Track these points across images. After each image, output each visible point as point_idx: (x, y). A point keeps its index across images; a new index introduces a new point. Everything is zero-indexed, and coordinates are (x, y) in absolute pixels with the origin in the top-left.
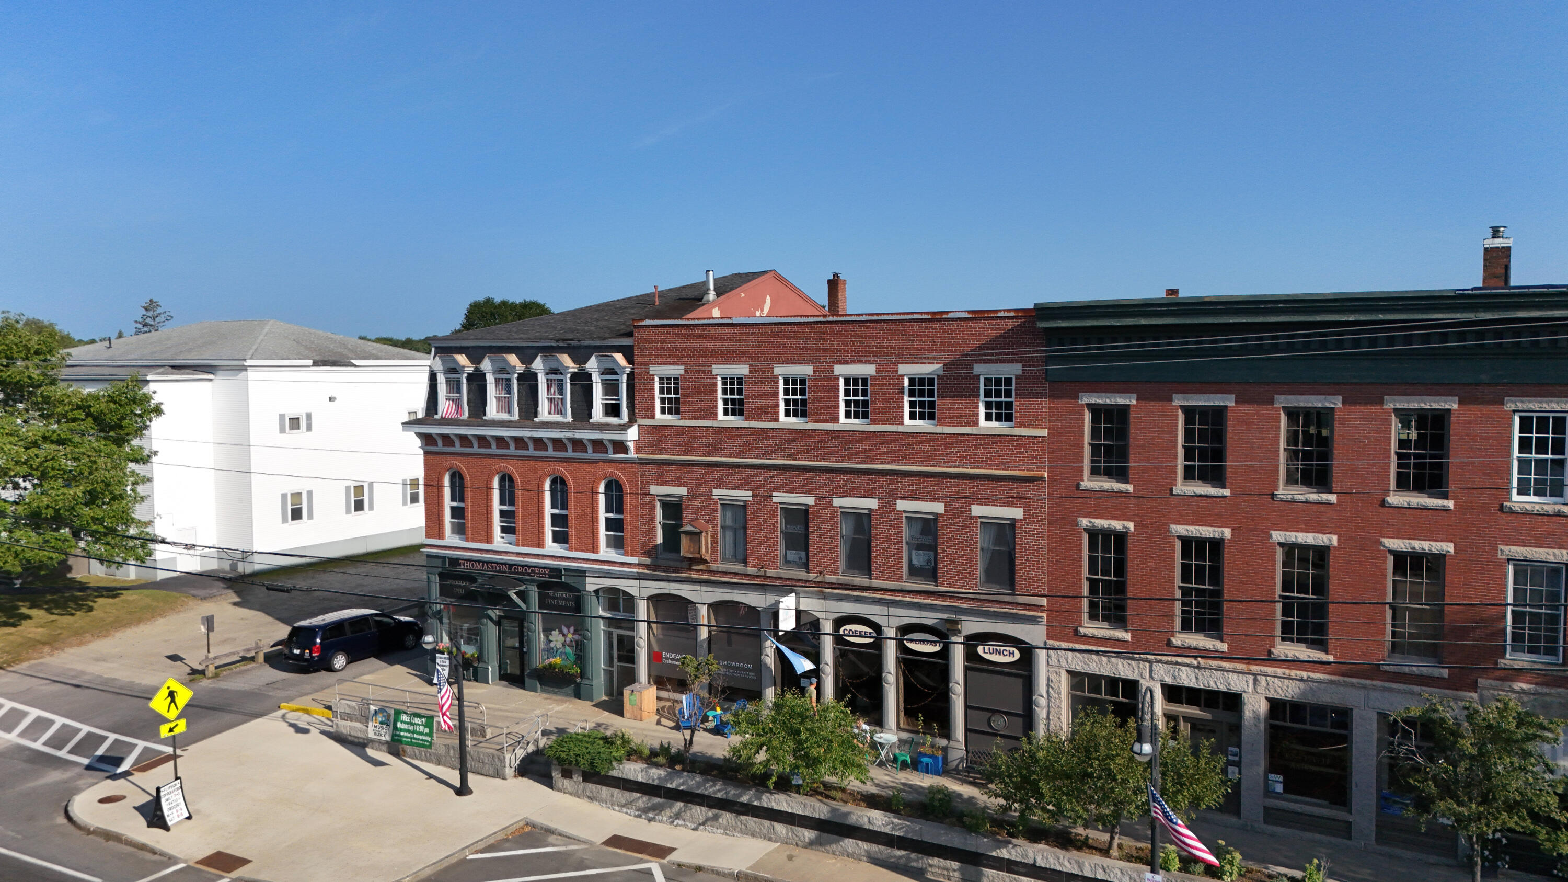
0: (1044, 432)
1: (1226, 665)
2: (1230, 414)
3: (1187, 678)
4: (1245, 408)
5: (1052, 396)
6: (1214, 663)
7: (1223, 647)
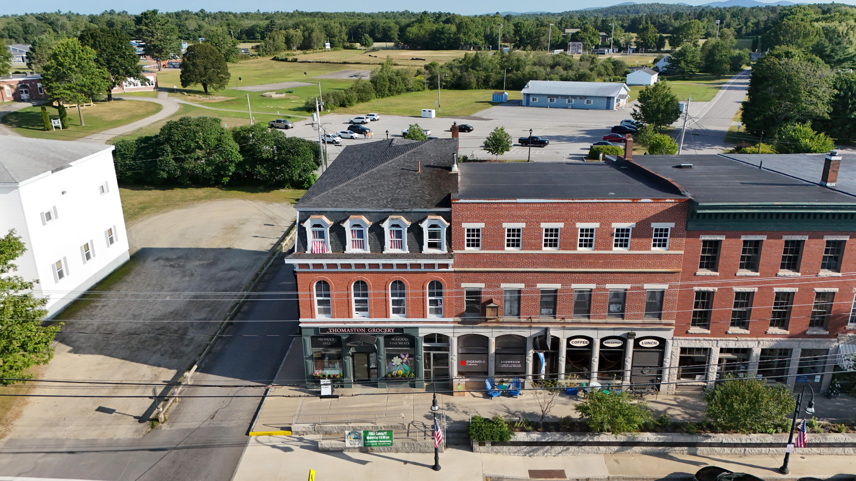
0: (682, 252)
1: (748, 339)
2: (764, 243)
3: (732, 345)
4: (771, 241)
5: (688, 237)
6: (744, 338)
7: (748, 332)
